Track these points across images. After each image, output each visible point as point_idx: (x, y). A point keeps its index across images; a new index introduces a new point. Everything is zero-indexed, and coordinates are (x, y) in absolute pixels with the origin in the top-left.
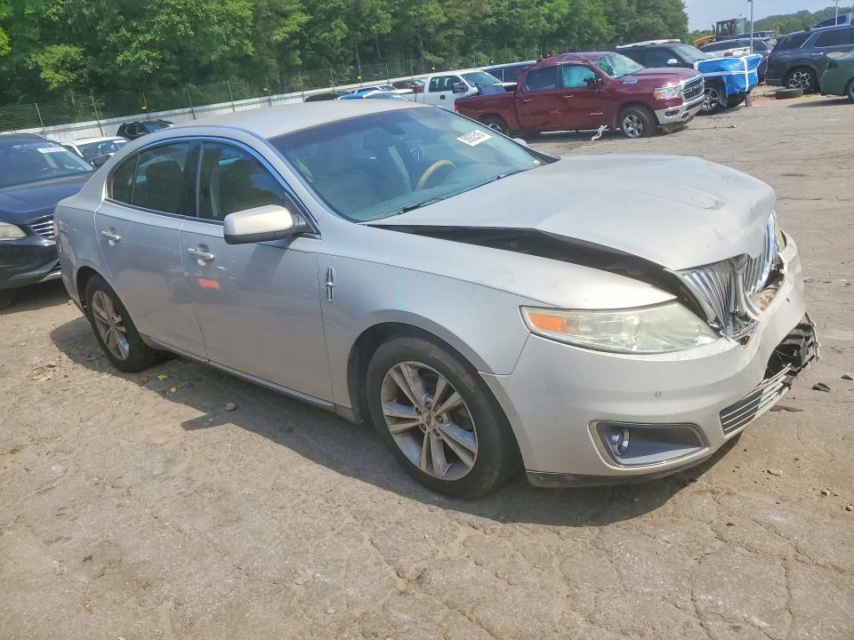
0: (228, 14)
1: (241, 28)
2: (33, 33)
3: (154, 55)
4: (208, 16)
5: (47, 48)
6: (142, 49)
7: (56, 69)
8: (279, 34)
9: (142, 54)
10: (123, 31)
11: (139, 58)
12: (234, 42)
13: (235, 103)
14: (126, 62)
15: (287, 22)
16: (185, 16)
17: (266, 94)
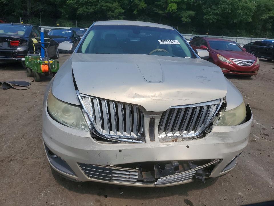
0: (246, 7)
1: (249, 12)
2: (184, 7)
3: (215, 17)
4: (238, 7)
5: (187, 12)
6: (212, 15)
7: (187, 17)
8: (265, 16)
9: (211, 17)
10: (209, 9)
11: (210, 18)
12: (245, 17)
13: (238, 38)
14: (206, 18)
15: (270, 13)
16: (230, 6)
17: (251, 37)
